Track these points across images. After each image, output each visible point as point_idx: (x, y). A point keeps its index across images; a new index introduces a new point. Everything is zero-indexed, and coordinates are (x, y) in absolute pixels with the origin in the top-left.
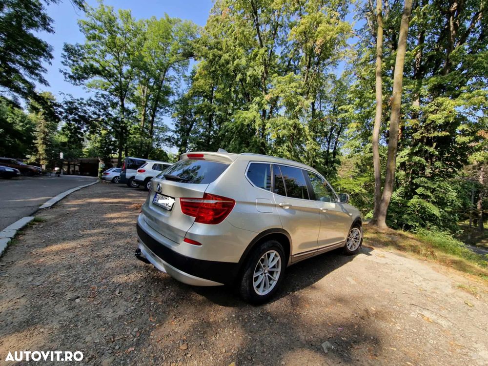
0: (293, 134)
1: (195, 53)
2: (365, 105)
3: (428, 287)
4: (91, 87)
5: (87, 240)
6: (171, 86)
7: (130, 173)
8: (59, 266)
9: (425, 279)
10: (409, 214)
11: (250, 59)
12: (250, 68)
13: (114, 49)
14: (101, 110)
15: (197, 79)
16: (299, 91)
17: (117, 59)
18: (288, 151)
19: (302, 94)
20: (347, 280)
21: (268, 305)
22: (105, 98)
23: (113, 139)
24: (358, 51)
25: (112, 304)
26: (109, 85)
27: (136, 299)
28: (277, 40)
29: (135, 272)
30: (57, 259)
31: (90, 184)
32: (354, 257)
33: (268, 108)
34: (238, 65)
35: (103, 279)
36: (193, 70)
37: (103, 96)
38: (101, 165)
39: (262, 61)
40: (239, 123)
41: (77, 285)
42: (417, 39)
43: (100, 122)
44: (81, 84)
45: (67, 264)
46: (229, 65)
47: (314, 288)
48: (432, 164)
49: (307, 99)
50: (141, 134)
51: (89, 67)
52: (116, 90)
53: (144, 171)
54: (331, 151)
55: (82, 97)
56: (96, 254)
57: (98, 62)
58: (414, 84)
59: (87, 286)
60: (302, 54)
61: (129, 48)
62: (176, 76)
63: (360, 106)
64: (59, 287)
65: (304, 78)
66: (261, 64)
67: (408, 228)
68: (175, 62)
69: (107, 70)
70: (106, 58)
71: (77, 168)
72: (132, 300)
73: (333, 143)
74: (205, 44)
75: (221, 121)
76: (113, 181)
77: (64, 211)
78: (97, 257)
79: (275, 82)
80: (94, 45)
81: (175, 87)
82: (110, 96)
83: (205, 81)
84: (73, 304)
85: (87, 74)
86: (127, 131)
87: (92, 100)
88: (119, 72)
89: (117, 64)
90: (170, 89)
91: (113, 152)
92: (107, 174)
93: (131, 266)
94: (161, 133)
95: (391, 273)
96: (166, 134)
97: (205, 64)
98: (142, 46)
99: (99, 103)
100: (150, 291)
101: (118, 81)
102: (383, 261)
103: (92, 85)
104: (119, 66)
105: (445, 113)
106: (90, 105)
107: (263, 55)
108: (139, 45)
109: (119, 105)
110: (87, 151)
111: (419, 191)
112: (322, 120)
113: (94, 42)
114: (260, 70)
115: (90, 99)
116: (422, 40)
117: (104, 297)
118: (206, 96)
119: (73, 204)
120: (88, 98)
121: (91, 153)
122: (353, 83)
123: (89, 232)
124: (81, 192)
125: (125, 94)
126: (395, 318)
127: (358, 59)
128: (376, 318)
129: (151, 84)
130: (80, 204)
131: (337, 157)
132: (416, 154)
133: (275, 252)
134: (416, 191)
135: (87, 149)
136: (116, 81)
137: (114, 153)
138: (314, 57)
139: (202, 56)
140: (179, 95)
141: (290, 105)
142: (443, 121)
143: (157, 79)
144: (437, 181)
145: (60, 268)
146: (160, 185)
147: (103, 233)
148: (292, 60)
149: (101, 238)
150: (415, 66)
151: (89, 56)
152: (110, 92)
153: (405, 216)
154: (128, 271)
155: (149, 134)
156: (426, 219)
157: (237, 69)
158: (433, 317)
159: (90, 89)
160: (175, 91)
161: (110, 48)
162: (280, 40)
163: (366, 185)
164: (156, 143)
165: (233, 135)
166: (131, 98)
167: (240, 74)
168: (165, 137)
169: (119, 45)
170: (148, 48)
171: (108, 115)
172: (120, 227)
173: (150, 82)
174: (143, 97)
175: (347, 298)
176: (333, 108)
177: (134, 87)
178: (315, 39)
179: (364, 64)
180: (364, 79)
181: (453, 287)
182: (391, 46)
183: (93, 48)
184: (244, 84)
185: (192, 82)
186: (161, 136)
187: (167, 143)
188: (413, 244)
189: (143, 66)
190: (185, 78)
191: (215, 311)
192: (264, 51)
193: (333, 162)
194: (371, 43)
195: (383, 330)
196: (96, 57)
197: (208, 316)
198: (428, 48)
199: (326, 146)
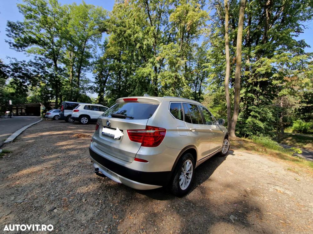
0: (175, 82)
1: (108, 29)
2: (219, 63)
3: (272, 171)
4: (30, 53)
5: (48, 163)
6: (90, 52)
7: (67, 113)
8: (33, 186)
9: (269, 167)
10: (247, 128)
11: (145, 34)
12: (145, 39)
13: (46, 26)
14: (39, 69)
15: (109, 47)
16: (178, 54)
17: (49, 32)
18: (173, 93)
19: (179, 57)
20: (228, 173)
21: (188, 195)
22: (42, 61)
23: (50, 89)
24: (212, 29)
25: (82, 210)
26: (44, 51)
27: (99, 203)
28: (161, 21)
29: (92, 184)
30: (29, 181)
31: (37, 122)
32: (226, 157)
33: (158, 66)
34: (137, 37)
35: (69, 192)
36: (105, 41)
37: (40, 59)
38: (42, 108)
39: (153, 35)
40: (140, 76)
41: (51, 199)
42: (247, 22)
43: (39, 78)
44: (23, 51)
45: (39, 183)
46: (131, 38)
47: (210, 180)
48: (258, 97)
49: (183, 59)
50: (70, 85)
51: (28, 38)
52: (50, 54)
53: (78, 111)
54: (197, 92)
55: (24, 60)
56: (59, 173)
57: (34, 34)
58: (247, 50)
59: (59, 198)
60: (178, 30)
61: (58, 24)
62: (93, 44)
63: (215, 64)
64: (38, 202)
65: (180, 46)
66: (152, 37)
67: (247, 136)
68: (92, 35)
69: (42, 40)
70: (40, 32)
71: (24, 111)
72: (96, 204)
73: (198, 87)
74: (114, 23)
75: (127, 75)
76: (54, 118)
77: (23, 143)
78: (60, 175)
79: (161, 48)
80: (31, 23)
81: (93, 52)
82: (46, 59)
83: (115, 48)
84: (53, 214)
85: (27, 43)
86: (60, 83)
87: (32, 62)
88: (51, 42)
89: (49, 36)
90: (90, 53)
91: (50, 98)
92: (49, 114)
93: (87, 179)
94: (85, 84)
95: (249, 165)
96: (89, 84)
97: (114, 37)
98: (68, 24)
99: (38, 64)
100: (107, 196)
101: (51, 48)
102: (242, 158)
103: (31, 51)
104: (51, 37)
105: (266, 67)
106: (31, 66)
107: (153, 31)
108: (65, 23)
109: (53, 65)
110: (31, 98)
111: (252, 113)
112: (191, 72)
113: (31, 20)
114: (152, 41)
115: (31, 61)
116: (250, 23)
117: (75, 205)
118: (116, 59)
119: (29, 138)
120: (29, 61)
121: (33, 99)
122: (209, 49)
123: (48, 157)
124: (32, 128)
125: (57, 57)
126: (262, 194)
127: (212, 35)
128: (252, 195)
129: (76, 50)
130: (34, 137)
131: (201, 95)
132: (249, 92)
133: (190, 161)
134: (250, 114)
135: (30, 97)
136: (49, 48)
137: (52, 99)
138: (185, 32)
139: (113, 31)
140: (96, 58)
141: (172, 64)
142: (265, 72)
143: (80, 47)
144: (261, 107)
145: (34, 187)
146: (109, 122)
147: (59, 158)
148: (171, 35)
149: (59, 161)
150: (246, 38)
151: (28, 30)
152: (45, 56)
153: (245, 129)
154: (86, 183)
155: (77, 85)
156: (256, 130)
157: (136, 40)
158: (282, 190)
159: (29, 54)
160: (93, 55)
161: (43, 25)
162: (163, 21)
163: (219, 112)
164: (82, 91)
165: (136, 84)
166: (62, 60)
167: (139, 43)
168: (88, 87)
169: (50, 23)
170: (73, 25)
171: (45, 72)
172: (70, 152)
173: (75, 49)
174: (70, 59)
175: (232, 184)
176: (197, 65)
177: (64, 53)
178: (187, 21)
179: (215, 37)
180: (217, 46)
181: (285, 170)
182: (232, 26)
183: (30, 25)
184: (141, 50)
185: (105, 49)
186: (85, 86)
187: (90, 90)
188: (252, 146)
189: (69, 38)
190: (100, 46)
191: (157, 204)
192: (154, 29)
193: (199, 99)
194: (220, 24)
195: (259, 202)
196: (33, 31)
197: (153, 209)
198: (254, 28)
199: (194, 89)
